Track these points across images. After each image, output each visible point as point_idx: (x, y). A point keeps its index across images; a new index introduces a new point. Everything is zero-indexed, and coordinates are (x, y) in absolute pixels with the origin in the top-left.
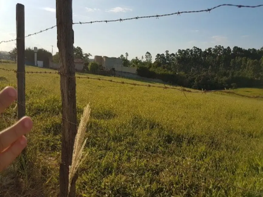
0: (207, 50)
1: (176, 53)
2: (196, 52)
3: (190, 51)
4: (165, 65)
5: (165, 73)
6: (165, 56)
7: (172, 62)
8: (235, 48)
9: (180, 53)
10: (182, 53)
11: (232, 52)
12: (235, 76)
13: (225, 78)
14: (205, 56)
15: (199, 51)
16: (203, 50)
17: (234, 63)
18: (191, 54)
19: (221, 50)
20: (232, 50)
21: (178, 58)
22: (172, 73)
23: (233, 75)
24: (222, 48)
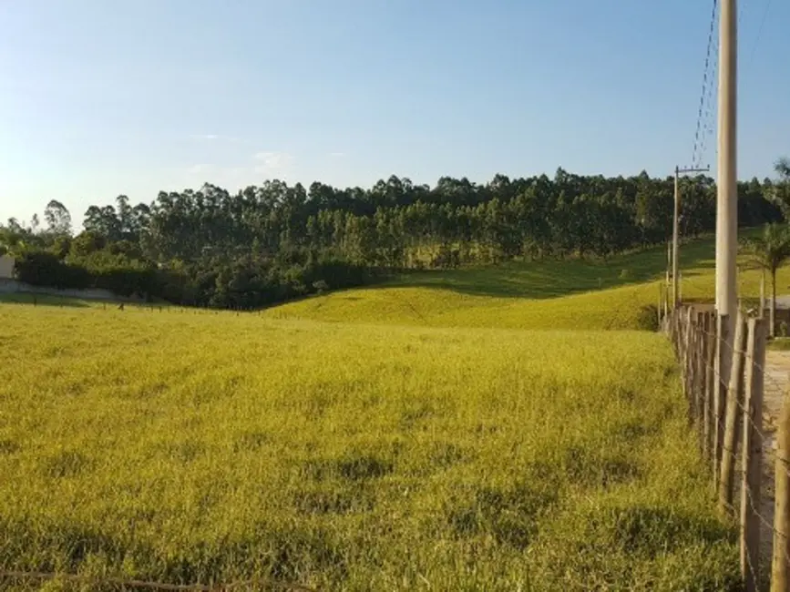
0: (245, 193)
1: (153, 203)
2: (213, 200)
3: (194, 196)
4: (118, 243)
5: (120, 266)
6: (117, 212)
7: (144, 231)
8: (315, 185)
9: (165, 203)
10: (171, 203)
11: (308, 198)
12: (320, 261)
13: (294, 271)
14: (238, 211)
15: (221, 197)
16: (233, 193)
17: (316, 225)
18: (200, 203)
19: (281, 191)
20: (308, 192)
21: (158, 219)
22: (143, 267)
23: (315, 258)
24: (283, 188)
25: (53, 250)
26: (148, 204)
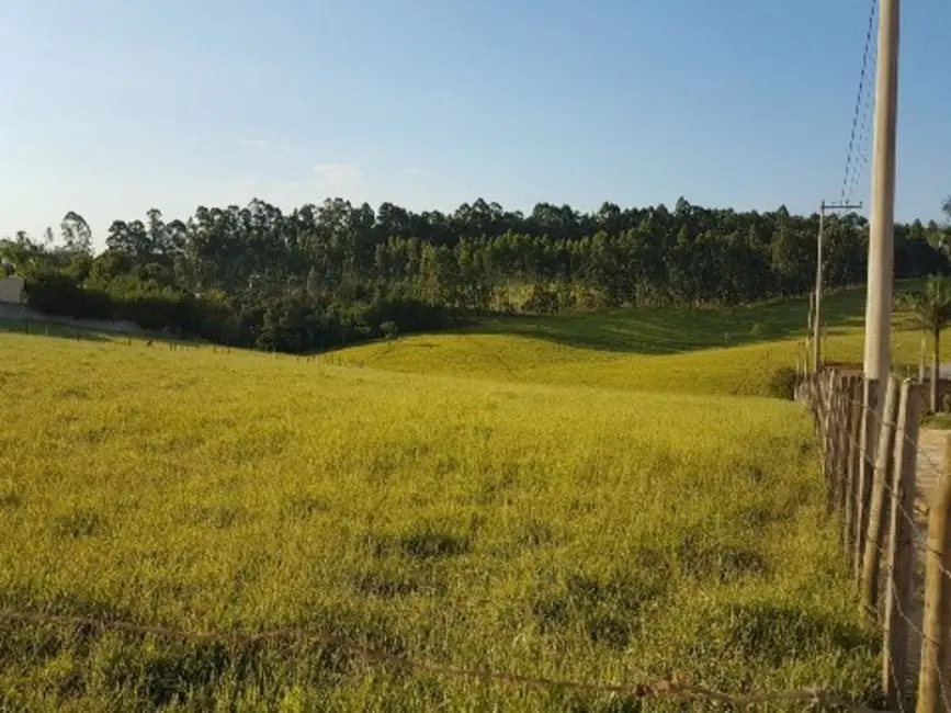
0: (301, 212)
1: (191, 219)
2: (263, 219)
3: (240, 214)
4: (147, 266)
5: (150, 295)
6: (147, 228)
7: (179, 253)
8: (385, 206)
9: (204, 221)
10: (212, 221)
11: (378, 222)
12: (390, 298)
13: (359, 308)
14: (293, 234)
15: (271, 216)
16: (287, 212)
17: (385, 256)
18: (246, 223)
19: (345, 212)
20: (377, 214)
21: (197, 240)
22: (176, 297)
23: (383, 295)
24: (347, 208)
25: (70, 271)
26: (185, 221)
